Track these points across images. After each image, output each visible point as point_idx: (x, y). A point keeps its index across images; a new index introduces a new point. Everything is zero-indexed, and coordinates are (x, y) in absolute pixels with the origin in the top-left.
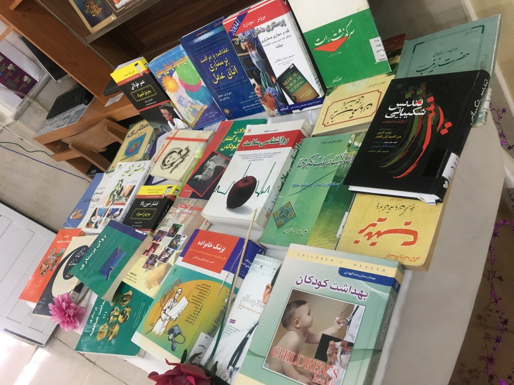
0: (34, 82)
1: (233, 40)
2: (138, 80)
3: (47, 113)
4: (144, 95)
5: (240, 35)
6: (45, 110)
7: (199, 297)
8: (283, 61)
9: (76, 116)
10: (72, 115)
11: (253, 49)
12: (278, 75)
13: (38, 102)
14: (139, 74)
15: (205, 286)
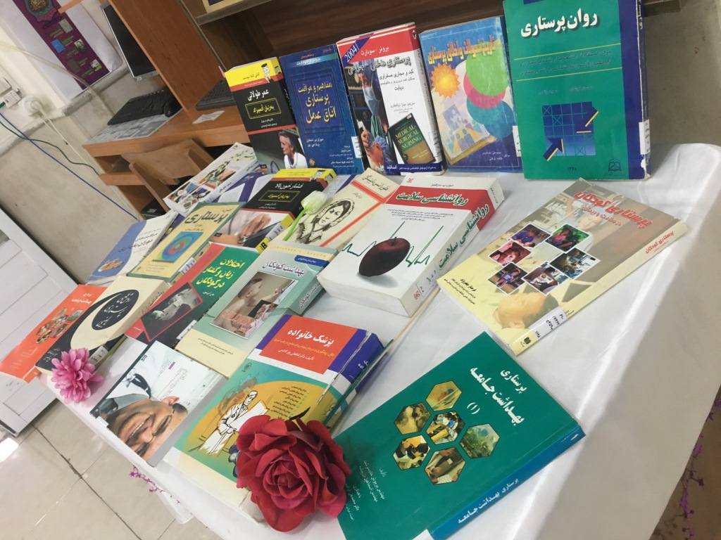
0: (104, 71)
1: (346, 68)
2: (260, 88)
3: (110, 117)
4: (264, 111)
5: (356, 64)
6: (109, 112)
7: (286, 404)
8: (401, 107)
9: (150, 128)
10: (144, 127)
11: (368, 84)
12: (391, 123)
13: (103, 99)
14: (264, 79)
15: (296, 390)
